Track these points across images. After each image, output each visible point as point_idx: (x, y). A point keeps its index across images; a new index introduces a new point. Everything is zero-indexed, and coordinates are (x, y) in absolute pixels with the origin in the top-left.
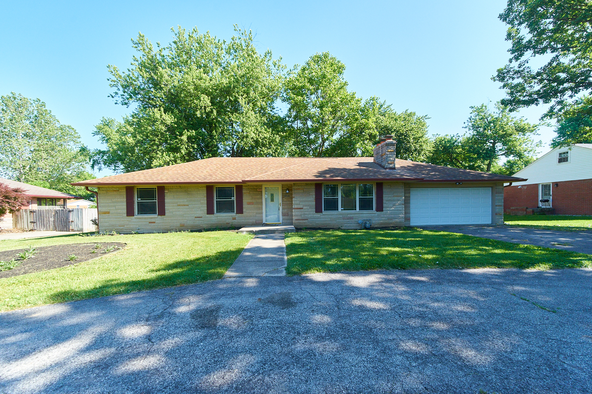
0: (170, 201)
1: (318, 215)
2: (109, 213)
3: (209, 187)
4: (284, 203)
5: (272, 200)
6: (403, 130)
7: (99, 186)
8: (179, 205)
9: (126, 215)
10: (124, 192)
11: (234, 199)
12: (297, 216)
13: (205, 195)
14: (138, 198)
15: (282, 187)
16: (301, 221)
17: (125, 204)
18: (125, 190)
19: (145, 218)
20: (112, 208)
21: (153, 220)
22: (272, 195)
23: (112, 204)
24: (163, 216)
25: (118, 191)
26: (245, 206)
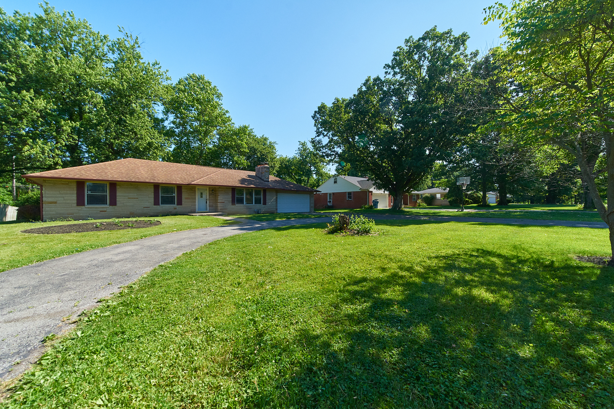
0: (120, 194)
1: (233, 206)
2: (55, 203)
3: (156, 186)
4: (210, 199)
5: (202, 197)
6: (264, 152)
7: (45, 179)
8: (130, 198)
9: (76, 205)
10: (74, 186)
11: (175, 195)
12: (221, 207)
13: (153, 191)
14: (88, 191)
15: (209, 189)
17: (75, 195)
18: (75, 184)
19: (96, 208)
20: (60, 199)
21: (105, 209)
22: (202, 194)
23: (60, 195)
24: (114, 207)
25: (68, 184)
26: (184, 200)
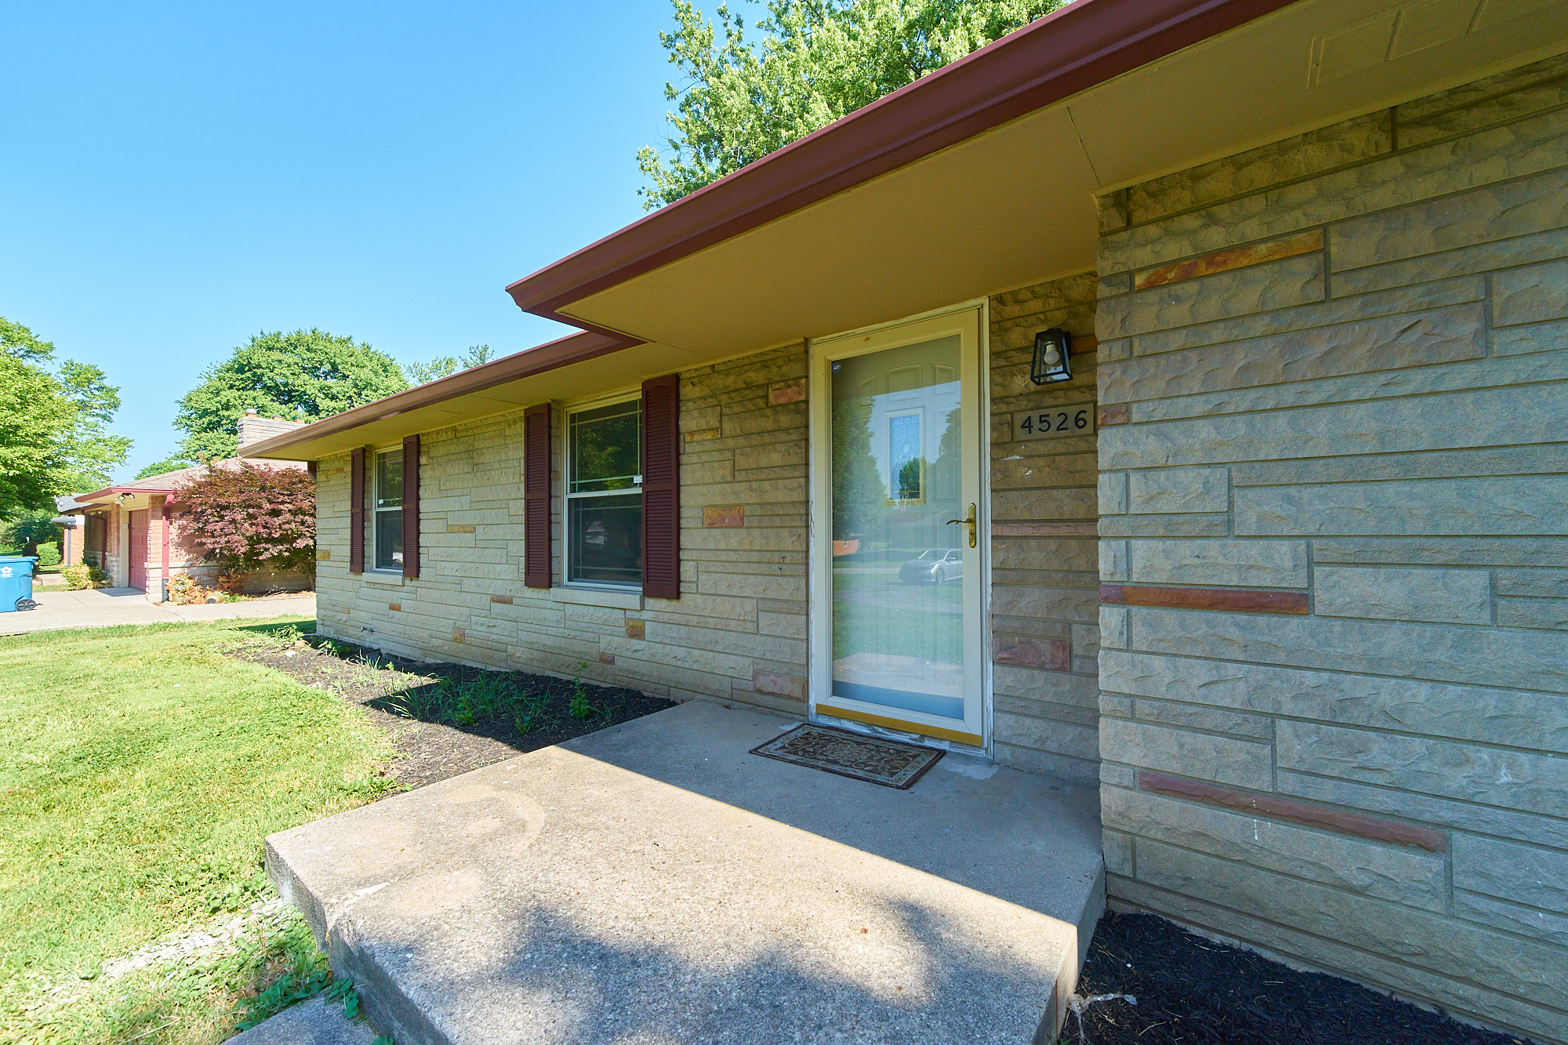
2: (329, 556)
4: (1019, 507)
8: (452, 530)
9: (350, 567)
10: (349, 475)
13: (523, 466)
14: (379, 497)
15: (999, 327)
16: (1262, 832)
17: (350, 521)
18: (350, 467)
19: (383, 587)
20: (333, 539)
21: (396, 598)
23: (333, 523)
24: (414, 582)
25: (343, 469)
